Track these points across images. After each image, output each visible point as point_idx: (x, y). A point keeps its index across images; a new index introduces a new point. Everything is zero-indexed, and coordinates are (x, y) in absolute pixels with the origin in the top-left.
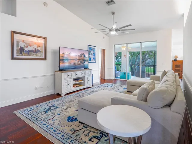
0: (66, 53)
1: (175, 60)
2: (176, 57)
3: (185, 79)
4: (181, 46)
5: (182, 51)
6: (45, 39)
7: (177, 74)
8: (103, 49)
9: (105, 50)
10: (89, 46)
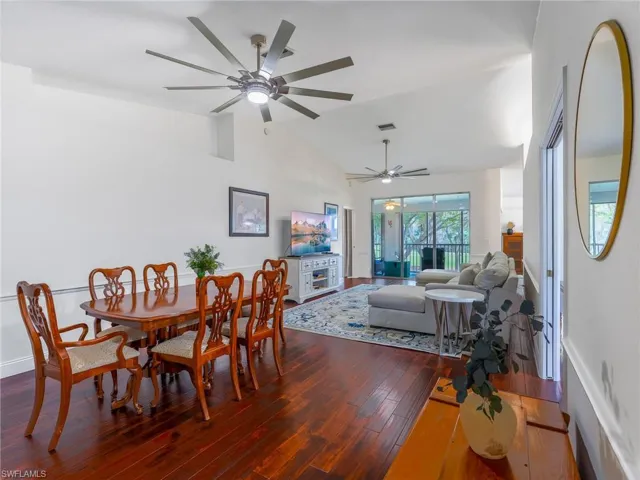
0: (300, 223)
1: (510, 232)
2: (511, 224)
3: (528, 271)
4: (519, 202)
5: (521, 213)
6: (267, 195)
7: (512, 259)
8: (346, 210)
9: (350, 211)
10: (328, 206)
